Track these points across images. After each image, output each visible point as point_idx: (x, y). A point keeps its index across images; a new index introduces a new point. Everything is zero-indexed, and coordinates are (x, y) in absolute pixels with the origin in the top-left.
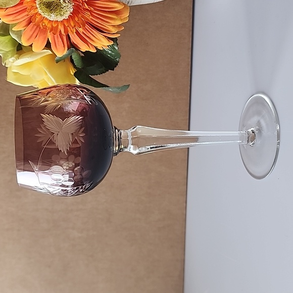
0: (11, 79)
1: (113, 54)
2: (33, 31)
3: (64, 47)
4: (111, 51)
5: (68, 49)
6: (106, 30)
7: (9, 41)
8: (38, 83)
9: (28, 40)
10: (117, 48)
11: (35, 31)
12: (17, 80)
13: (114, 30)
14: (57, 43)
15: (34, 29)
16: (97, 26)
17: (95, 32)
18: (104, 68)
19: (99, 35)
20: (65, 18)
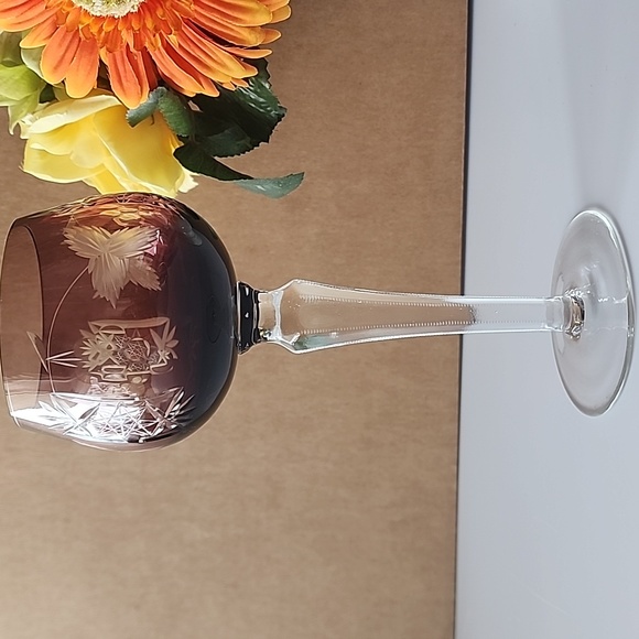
0: (32, 166)
1: (262, 100)
2: (64, 48)
3: (140, 84)
4: (255, 92)
5: (151, 90)
6: (234, 38)
7: (22, 78)
8: (93, 175)
9: (56, 68)
10: (267, 86)
11: (68, 47)
12: (45, 169)
13: (253, 39)
14: (122, 75)
15: (66, 43)
16: (212, 29)
17: (210, 46)
18: (249, 139)
19: (220, 53)
20: (132, 10)
